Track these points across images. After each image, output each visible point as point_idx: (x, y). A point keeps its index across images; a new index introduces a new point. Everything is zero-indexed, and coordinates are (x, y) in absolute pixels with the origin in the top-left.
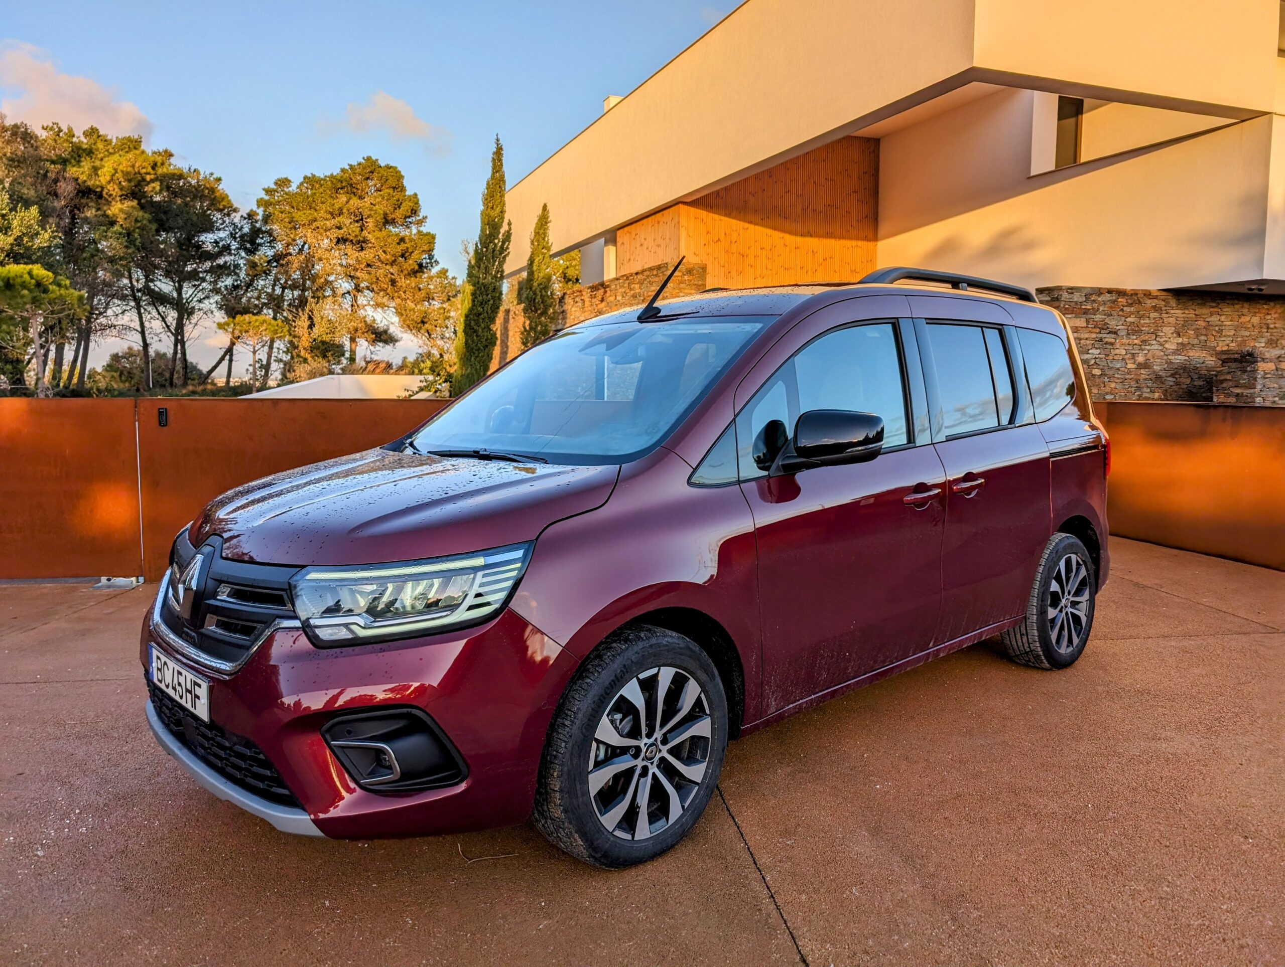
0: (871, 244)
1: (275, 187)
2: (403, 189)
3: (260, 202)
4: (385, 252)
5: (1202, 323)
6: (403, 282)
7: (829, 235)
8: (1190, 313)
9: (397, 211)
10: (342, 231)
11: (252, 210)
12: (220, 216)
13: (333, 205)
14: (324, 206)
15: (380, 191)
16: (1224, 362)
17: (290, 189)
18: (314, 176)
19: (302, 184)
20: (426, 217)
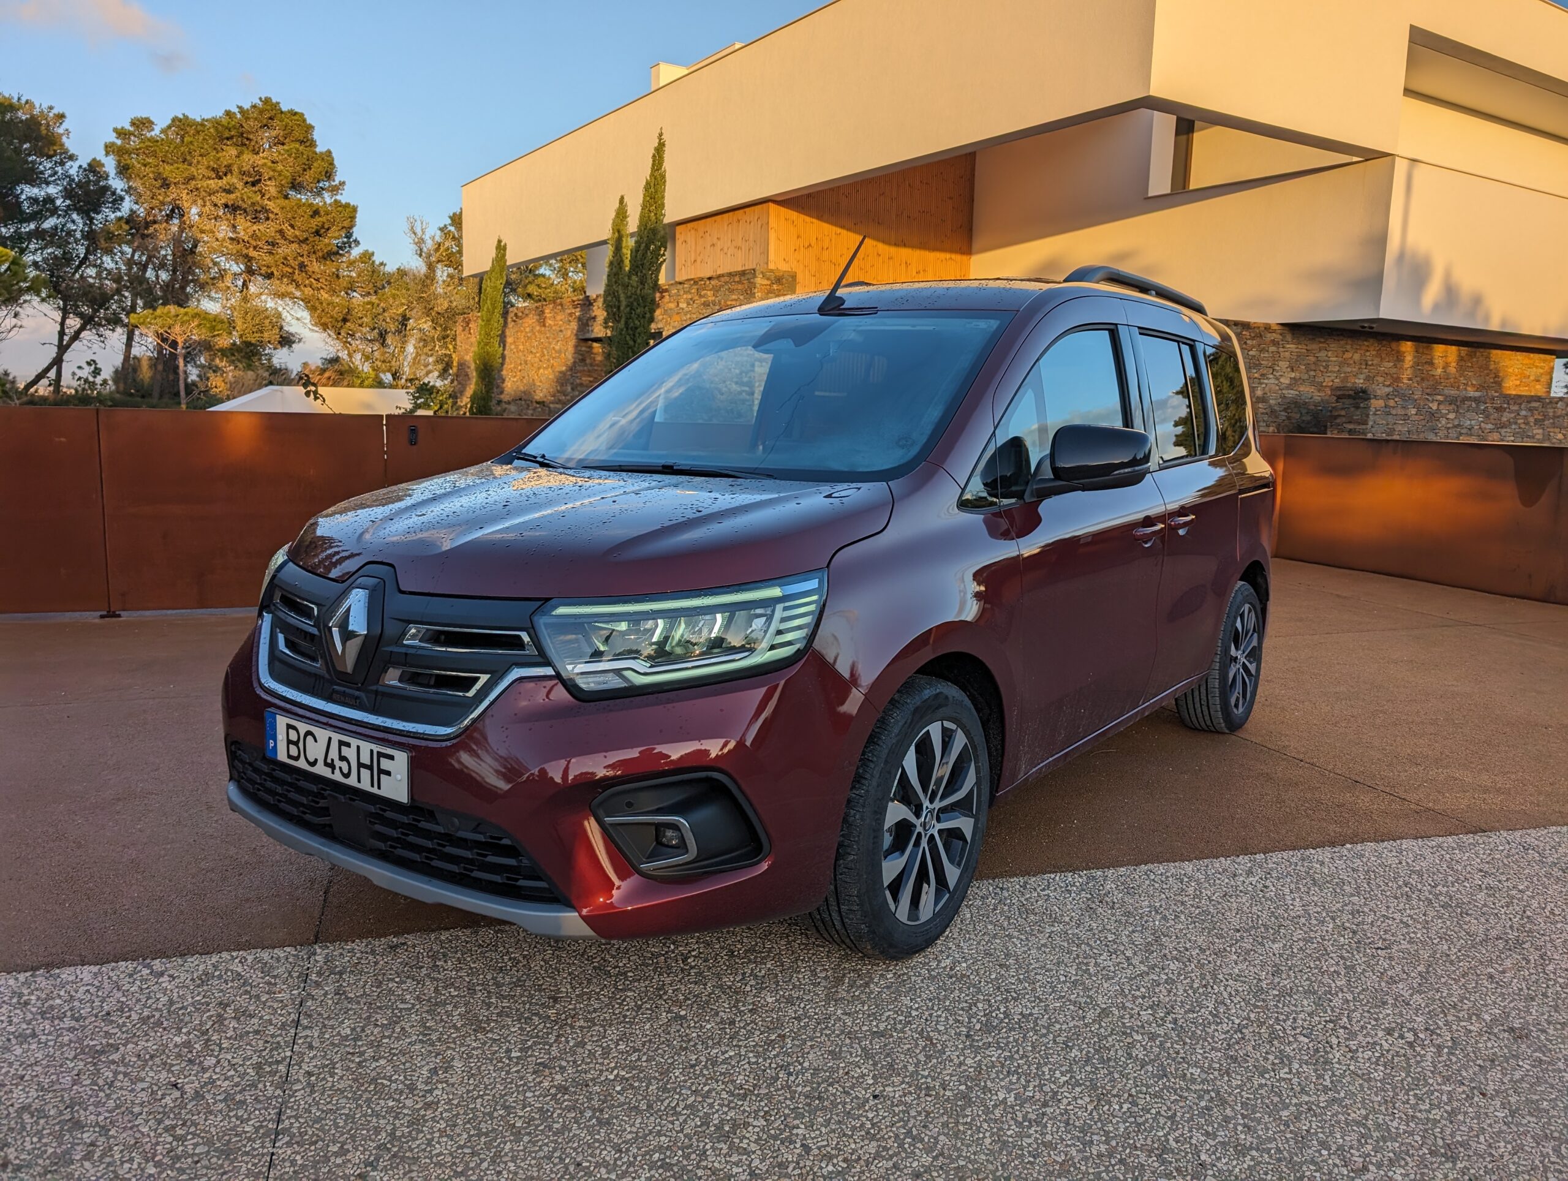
0: (965, 258)
1: (132, 129)
2: (312, 144)
3: (109, 148)
4: (292, 226)
5: (1312, 359)
6: (315, 266)
7: (924, 246)
8: (1302, 349)
9: (308, 173)
10: (233, 196)
11: (94, 160)
12: (49, 165)
13: (218, 159)
14: (205, 161)
15: (283, 144)
16: (1339, 398)
17: (153, 133)
18: (186, 117)
19: (169, 127)
20: (344, 183)
